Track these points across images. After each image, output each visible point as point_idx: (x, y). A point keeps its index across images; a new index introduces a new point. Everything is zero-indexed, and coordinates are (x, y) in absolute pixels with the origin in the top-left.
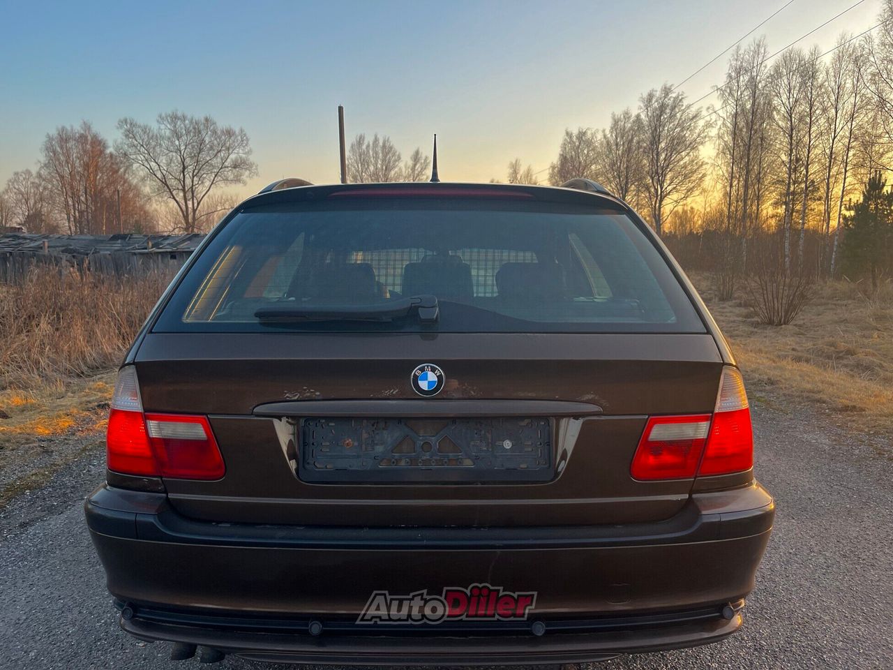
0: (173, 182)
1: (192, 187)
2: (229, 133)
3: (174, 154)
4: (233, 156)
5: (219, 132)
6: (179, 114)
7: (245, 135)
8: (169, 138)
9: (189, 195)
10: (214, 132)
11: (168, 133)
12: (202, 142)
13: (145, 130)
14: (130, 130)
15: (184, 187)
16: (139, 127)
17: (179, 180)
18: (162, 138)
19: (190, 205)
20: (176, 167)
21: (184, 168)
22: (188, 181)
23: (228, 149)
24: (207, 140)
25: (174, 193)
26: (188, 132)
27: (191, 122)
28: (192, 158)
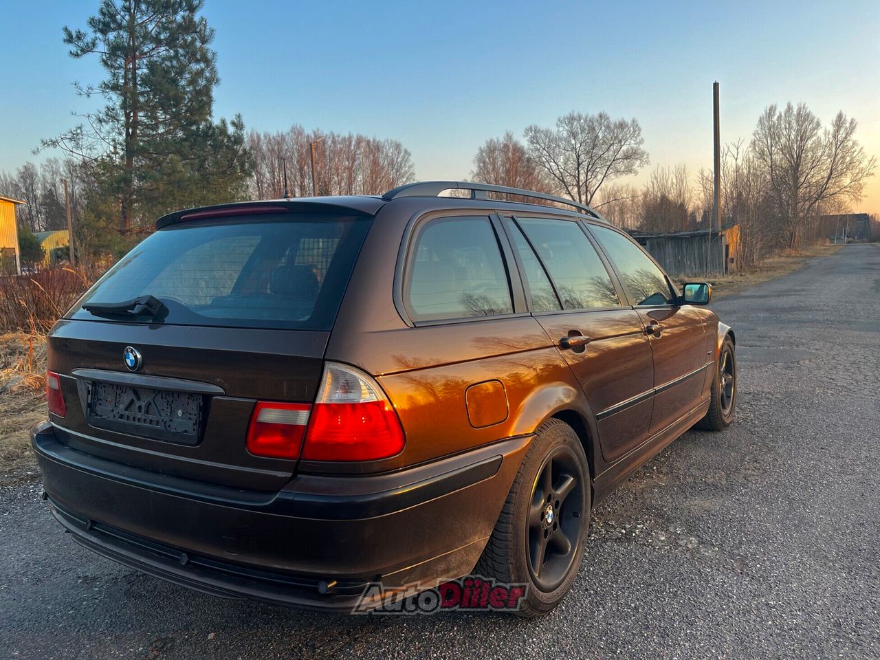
0: (568, 179)
1: (586, 182)
2: (622, 126)
3: (571, 153)
4: (624, 148)
5: (612, 126)
6: (576, 114)
7: (637, 125)
8: (565, 139)
9: (583, 189)
10: (608, 127)
11: (565, 134)
12: (597, 136)
13: (547, 134)
14: (535, 134)
15: (578, 182)
16: (542, 132)
17: (575, 176)
18: (560, 139)
19: (583, 198)
20: (572, 165)
21: (579, 165)
22: (582, 177)
23: (620, 141)
24: (600, 135)
25: (570, 188)
26: (583, 131)
27: (586, 121)
28: (587, 153)
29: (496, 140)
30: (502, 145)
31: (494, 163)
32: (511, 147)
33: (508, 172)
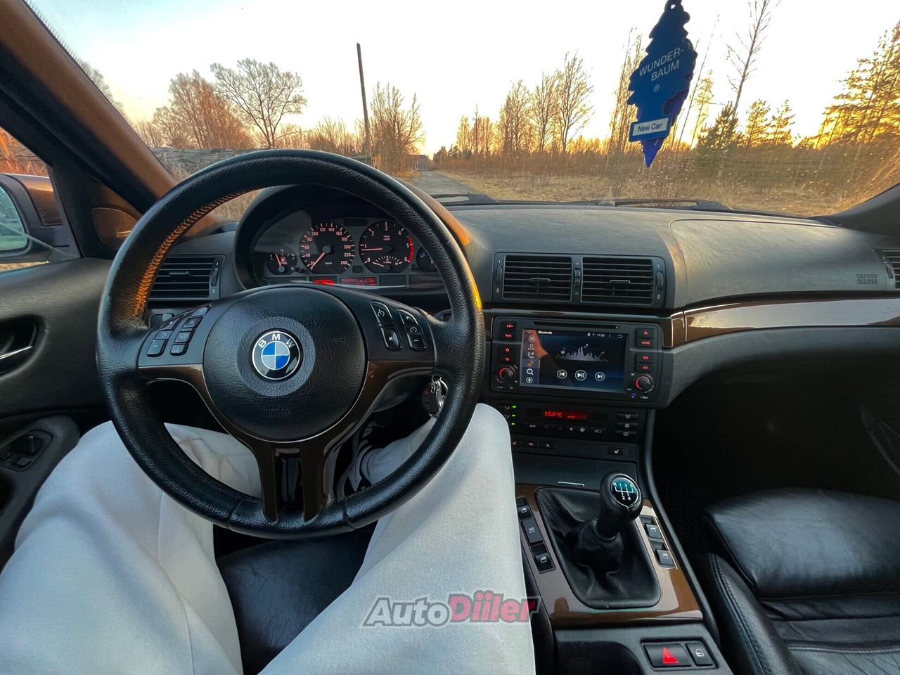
0: (255, 113)
1: (268, 117)
2: (288, 76)
3: (253, 92)
4: (293, 94)
5: (281, 75)
6: (251, 60)
7: (299, 77)
8: (247, 79)
9: (267, 122)
10: (278, 75)
11: (246, 75)
12: (271, 81)
13: (230, 72)
14: (219, 71)
15: (263, 116)
16: (226, 70)
17: (259, 111)
18: (242, 78)
19: (269, 129)
20: (256, 103)
21: (261, 102)
22: (265, 112)
23: (289, 88)
24: (274, 81)
25: (258, 120)
26: (259, 75)
27: (260, 66)
28: (266, 94)
29: (185, 75)
30: (192, 80)
31: (188, 95)
32: (200, 83)
33: (202, 103)
